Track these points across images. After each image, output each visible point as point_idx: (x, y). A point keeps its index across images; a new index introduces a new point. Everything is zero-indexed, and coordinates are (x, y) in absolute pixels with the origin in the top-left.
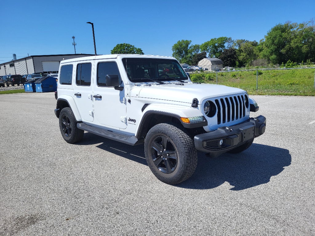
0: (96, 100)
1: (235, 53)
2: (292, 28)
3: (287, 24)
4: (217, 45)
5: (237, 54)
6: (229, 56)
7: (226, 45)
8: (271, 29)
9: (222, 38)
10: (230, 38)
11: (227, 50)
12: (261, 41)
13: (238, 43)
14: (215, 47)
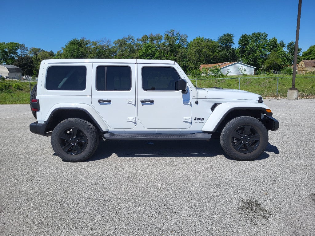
0: (143, 105)
1: (32, 61)
2: (87, 44)
3: (83, 40)
4: (7, 50)
5: (34, 63)
6: (25, 64)
7: (19, 51)
8: (68, 42)
9: (13, 44)
10: (22, 45)
11: (22, 58)
12: (59, 52)
13: (34, 52)
14: (6, 52)
